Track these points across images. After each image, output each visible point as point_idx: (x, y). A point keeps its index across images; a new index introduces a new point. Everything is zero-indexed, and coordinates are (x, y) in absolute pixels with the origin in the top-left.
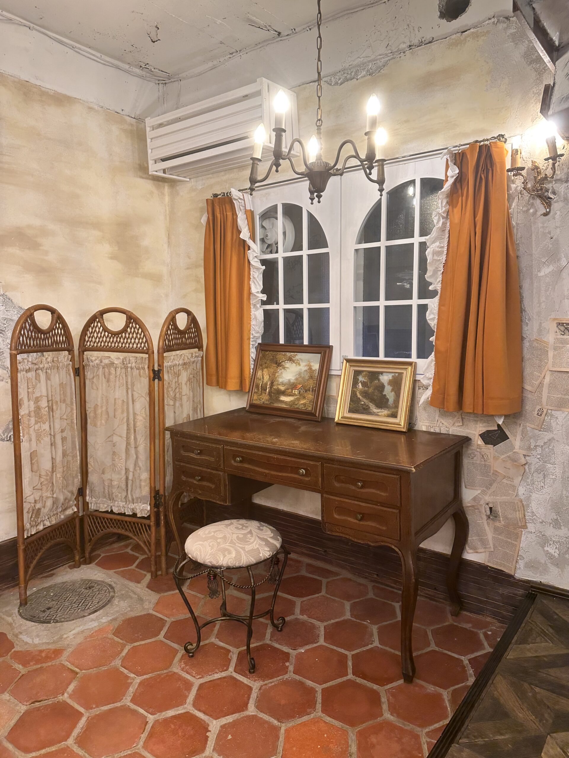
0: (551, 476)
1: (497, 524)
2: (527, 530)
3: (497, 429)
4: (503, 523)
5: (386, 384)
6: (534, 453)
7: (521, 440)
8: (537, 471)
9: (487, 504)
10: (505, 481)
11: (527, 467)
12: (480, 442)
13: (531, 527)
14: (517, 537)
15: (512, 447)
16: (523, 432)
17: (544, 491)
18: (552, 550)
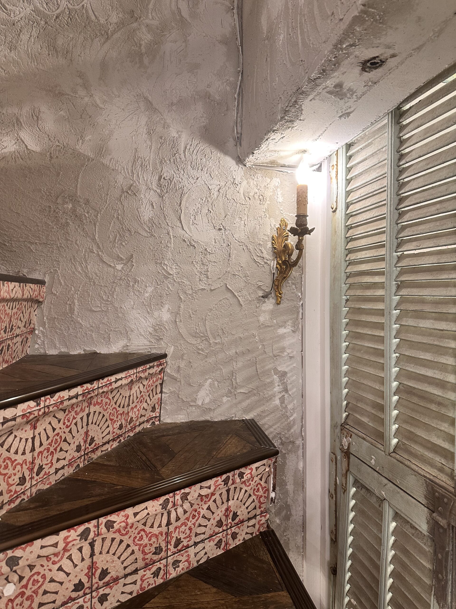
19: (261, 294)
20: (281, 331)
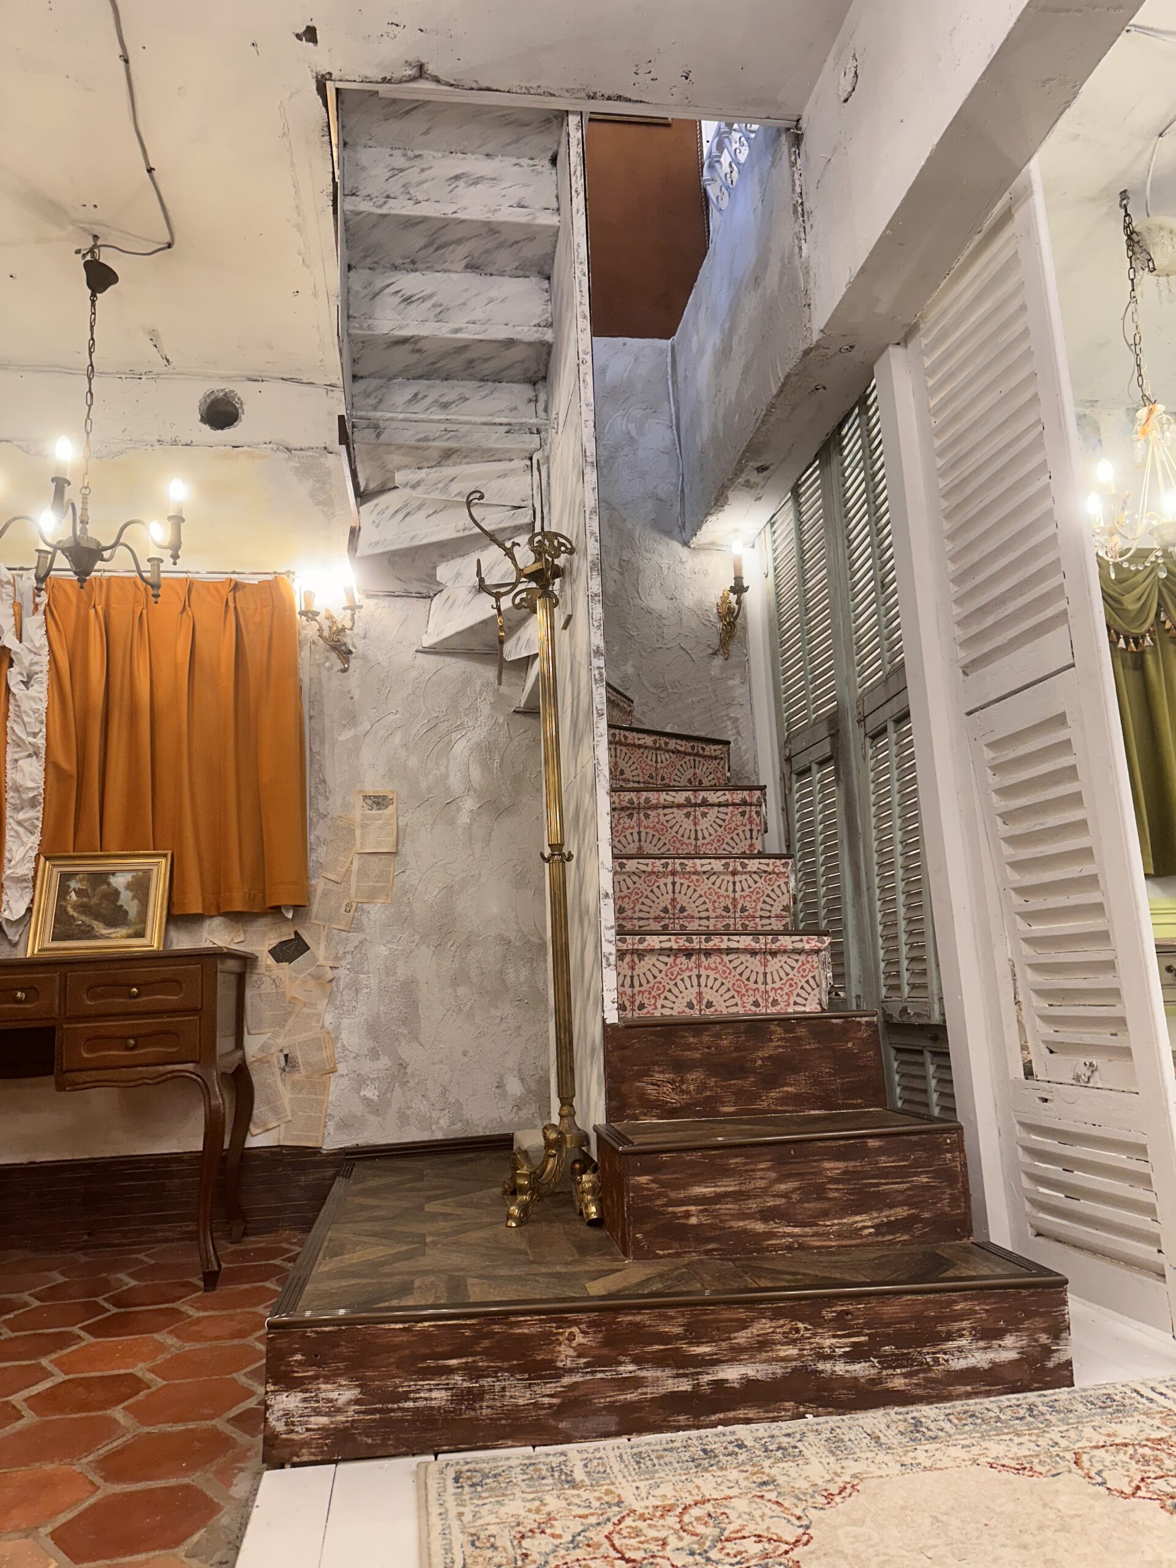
0: (365, 991)
1: (296, 1076)
2: (336, 1074)
3: (293, 937)
4: (303, 1072)
5: (122, 890)
6: (343, 963)
7: (326, 948)
8: (346, 986)
9: (281, 1051)
10: (305, 1010)
11: (334, 983)
12: (270, 961)
13: (342, 1068)
14: (325, 1087)
15: (315, 958)
16: (327, 936)
17: (357, 1012)
18: (370, 1093)
19: (710, 651)
20: (731, 683)
